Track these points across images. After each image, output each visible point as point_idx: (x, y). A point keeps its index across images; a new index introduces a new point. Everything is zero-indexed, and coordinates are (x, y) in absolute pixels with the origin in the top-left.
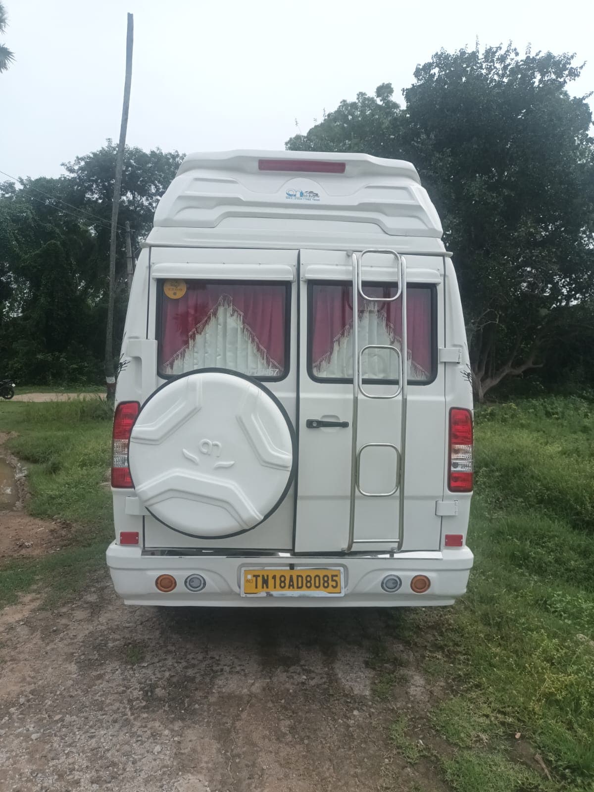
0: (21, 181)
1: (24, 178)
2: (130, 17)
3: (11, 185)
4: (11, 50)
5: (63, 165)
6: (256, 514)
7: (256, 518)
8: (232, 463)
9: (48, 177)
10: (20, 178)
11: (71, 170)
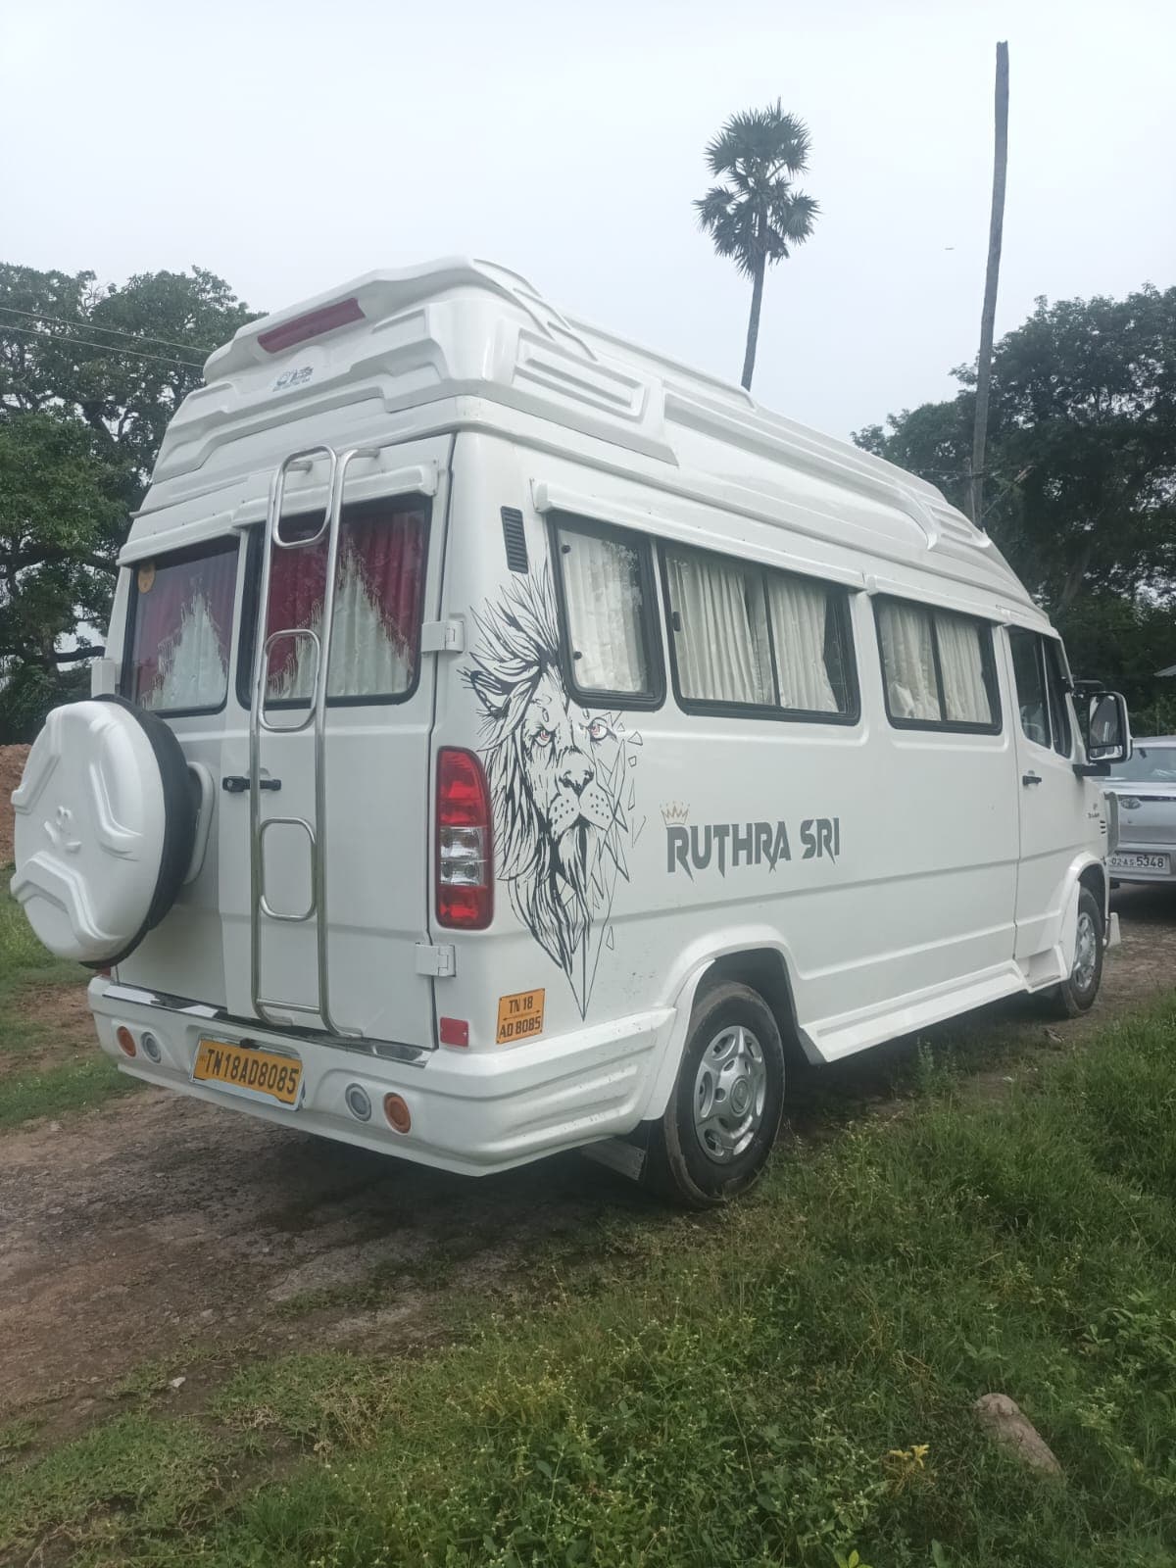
0: (893, 421)
1: (898, 414)
2: (1002, 50)
3: (876, 433)
4: (813, 198)
5: (954, 372)
6: (91, 929)
7: (91, 938)
8: (78, 843)
9: (936, 402)
10: (891, 417)
11: (970, 380)
